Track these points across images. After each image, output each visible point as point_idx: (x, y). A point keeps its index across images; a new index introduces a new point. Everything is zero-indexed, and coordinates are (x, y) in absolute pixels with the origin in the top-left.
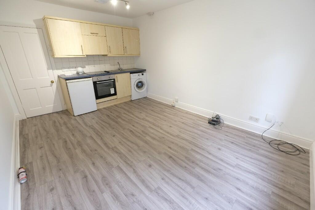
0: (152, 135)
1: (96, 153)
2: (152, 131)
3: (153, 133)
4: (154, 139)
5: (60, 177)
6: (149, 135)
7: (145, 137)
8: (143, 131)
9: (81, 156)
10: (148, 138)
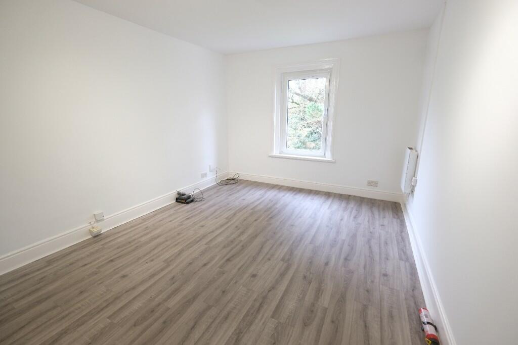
1: (310, 273)
5: (372, 282)
9: (329, 287)
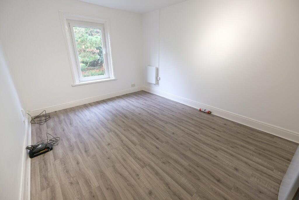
0: (134, 134)
2: (134, 139)
3: (134, 135)
4: (134, 130)
6: (138, 133)
7: (142, 131)
8: (144, 138)
10: (139, 130)
